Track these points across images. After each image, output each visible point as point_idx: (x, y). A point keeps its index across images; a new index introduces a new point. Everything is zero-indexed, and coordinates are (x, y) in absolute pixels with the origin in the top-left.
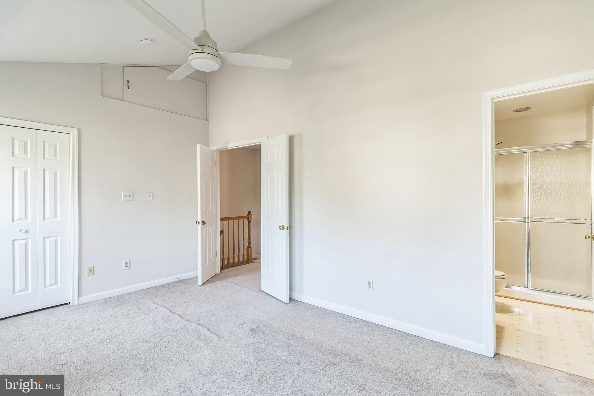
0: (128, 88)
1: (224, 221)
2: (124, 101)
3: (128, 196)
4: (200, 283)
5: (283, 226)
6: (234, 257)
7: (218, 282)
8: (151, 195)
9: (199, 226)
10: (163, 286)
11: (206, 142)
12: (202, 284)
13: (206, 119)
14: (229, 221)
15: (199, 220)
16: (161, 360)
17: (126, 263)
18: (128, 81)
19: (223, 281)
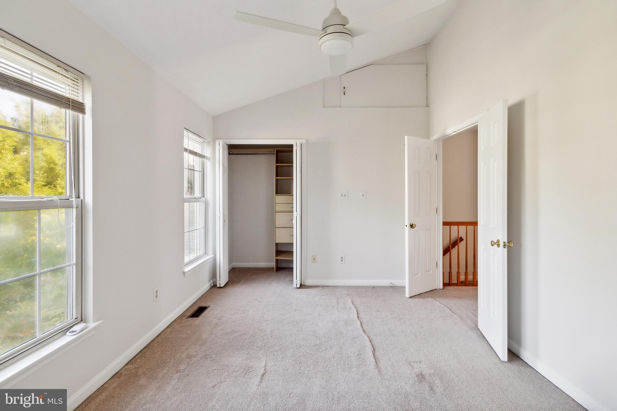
0: (344, 94)
1: (451, 226)
2: (341, 107)
3: (343, 195)
4: (407, 295)
5: (498, 241)
6: (466, 273)
7: (430, 299)
8: (364, 194)
9: (407, 229)
10: (374, 287)
11: (427, 133)
12: (410, 297)
13: (426, 105)
14: (459, 226)
15: (407, 223)
16: (312, 361)
17: (342, 258)
18: (344, 87)
19: (437, 300)
